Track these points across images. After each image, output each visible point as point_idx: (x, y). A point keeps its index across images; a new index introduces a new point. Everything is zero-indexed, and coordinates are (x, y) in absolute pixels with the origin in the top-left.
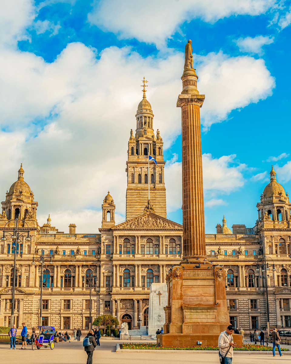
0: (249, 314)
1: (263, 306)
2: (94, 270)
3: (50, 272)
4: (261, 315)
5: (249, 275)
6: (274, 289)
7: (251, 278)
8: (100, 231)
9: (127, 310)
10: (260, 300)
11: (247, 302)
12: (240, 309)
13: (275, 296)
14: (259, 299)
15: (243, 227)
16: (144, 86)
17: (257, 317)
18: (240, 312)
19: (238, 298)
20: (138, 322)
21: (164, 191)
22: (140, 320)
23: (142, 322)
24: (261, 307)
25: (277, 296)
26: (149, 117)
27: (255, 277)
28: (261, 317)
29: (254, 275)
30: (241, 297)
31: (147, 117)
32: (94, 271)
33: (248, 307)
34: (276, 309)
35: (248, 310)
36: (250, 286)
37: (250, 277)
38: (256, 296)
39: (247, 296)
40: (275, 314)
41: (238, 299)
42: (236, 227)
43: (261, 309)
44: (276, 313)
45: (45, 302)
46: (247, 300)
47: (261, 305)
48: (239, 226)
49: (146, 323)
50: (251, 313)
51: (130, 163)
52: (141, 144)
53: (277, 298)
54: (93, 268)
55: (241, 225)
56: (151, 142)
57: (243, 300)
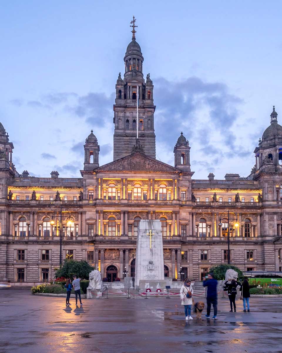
0: (245, 265)
1: (260, 257)
2: (76, 217)
3: (27, 220)
4: (258, 266)
5: (246, 225)
6: (273, 239)
7: (247, 228)
8: (82, 173)
9: (113, 261)
10: (258, 250)
11: (243, 252)
12: (235, 260)
13: (275, 247)
14: (256, 249)
15: (237, 177)
16: (134, 26)
17: (253, 268)
18: (235, 263)
19: (233, 248)
20: (123, 273)
21: (153, 139)
22: (127, 271)
23: (128, 273)
24: (258, 258)
25: (276, 246)
26: (138, 60)
27: (251, 226)
28: (258, 268)
29: (251, 224)
30: (237, 247)
31: (136, 59)
32: (75, 219)
33: (244, 258)
34: (275, 260)
35: (244, 261)
36: (246, 236)
37: (246, 226)
38: (253, 246)
39: (243, 246)
40: (274, 266)
41: (233, 250)
42: (229, 176)
43: (258, 260)
44: (275, 264)
45: (21, 252)
46: (244, 250)
47: (258, 256)
48: (233, 175)
49: (133, 274)
50: (248, 264)
51: (117, 107)
52: (130, 87)
53: (276, 248)
54: (75, 215)
55: (235, 174)
56: (140, 85)
57: (238, 250)
